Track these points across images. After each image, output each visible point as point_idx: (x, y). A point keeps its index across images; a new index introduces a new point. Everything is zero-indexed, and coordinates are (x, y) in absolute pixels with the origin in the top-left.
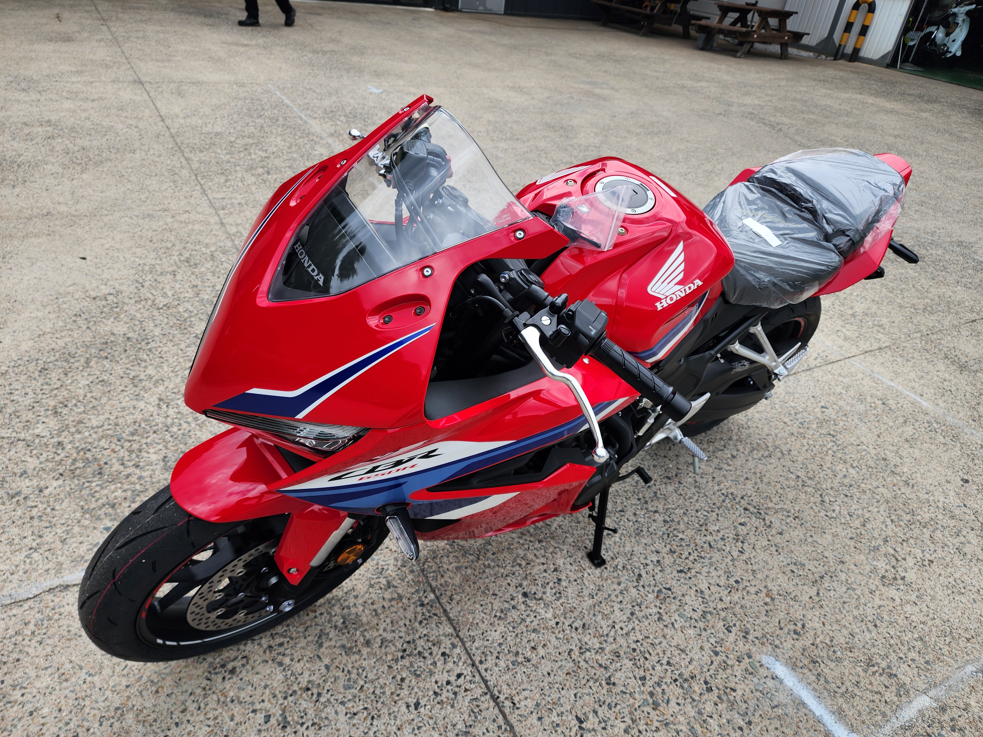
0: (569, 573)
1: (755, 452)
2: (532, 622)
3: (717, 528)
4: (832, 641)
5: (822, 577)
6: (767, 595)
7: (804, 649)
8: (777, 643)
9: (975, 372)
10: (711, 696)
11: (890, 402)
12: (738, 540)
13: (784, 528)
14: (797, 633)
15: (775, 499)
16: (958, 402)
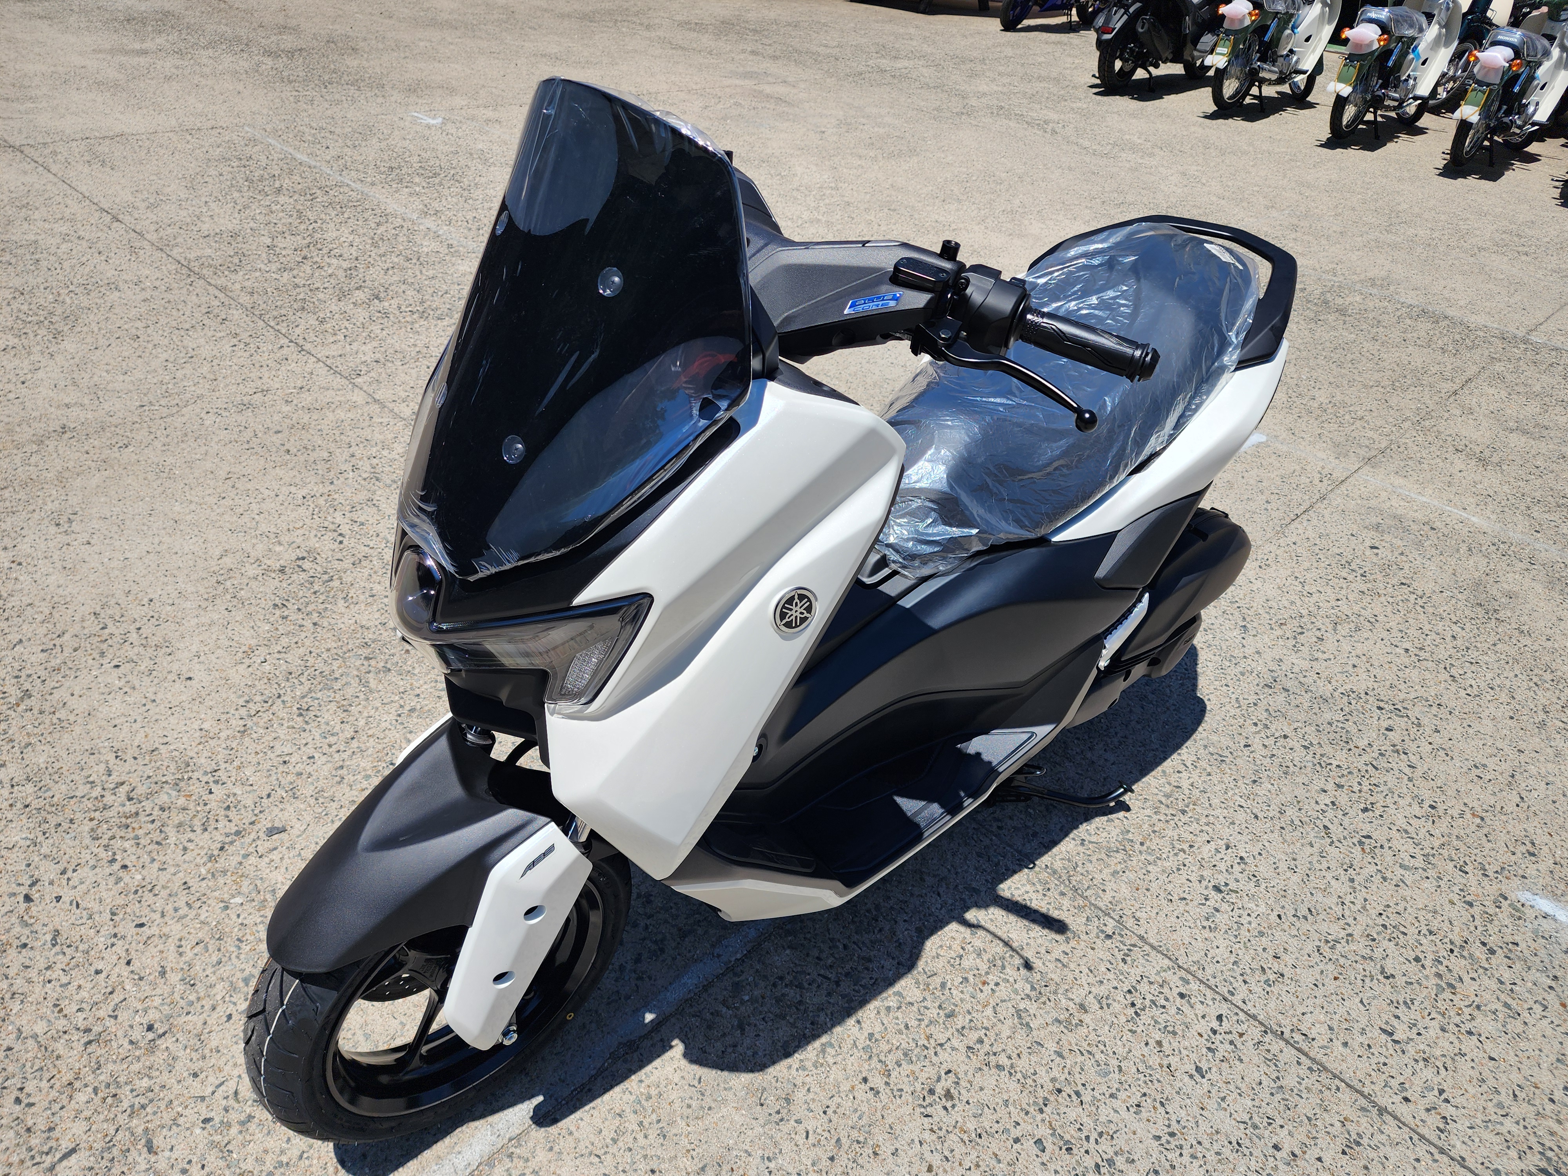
5: (1513, 776)
6: (1473, 815)
7: (1551, 872)
8: (1520, 872)
9: (1499, 464)
10: (1499, 958)
11: (1438, 524)
12: (1397, 752)
13: (1435, 722)
14: (1533, 855)
15: (1402, 687)
16: (1506, 509)
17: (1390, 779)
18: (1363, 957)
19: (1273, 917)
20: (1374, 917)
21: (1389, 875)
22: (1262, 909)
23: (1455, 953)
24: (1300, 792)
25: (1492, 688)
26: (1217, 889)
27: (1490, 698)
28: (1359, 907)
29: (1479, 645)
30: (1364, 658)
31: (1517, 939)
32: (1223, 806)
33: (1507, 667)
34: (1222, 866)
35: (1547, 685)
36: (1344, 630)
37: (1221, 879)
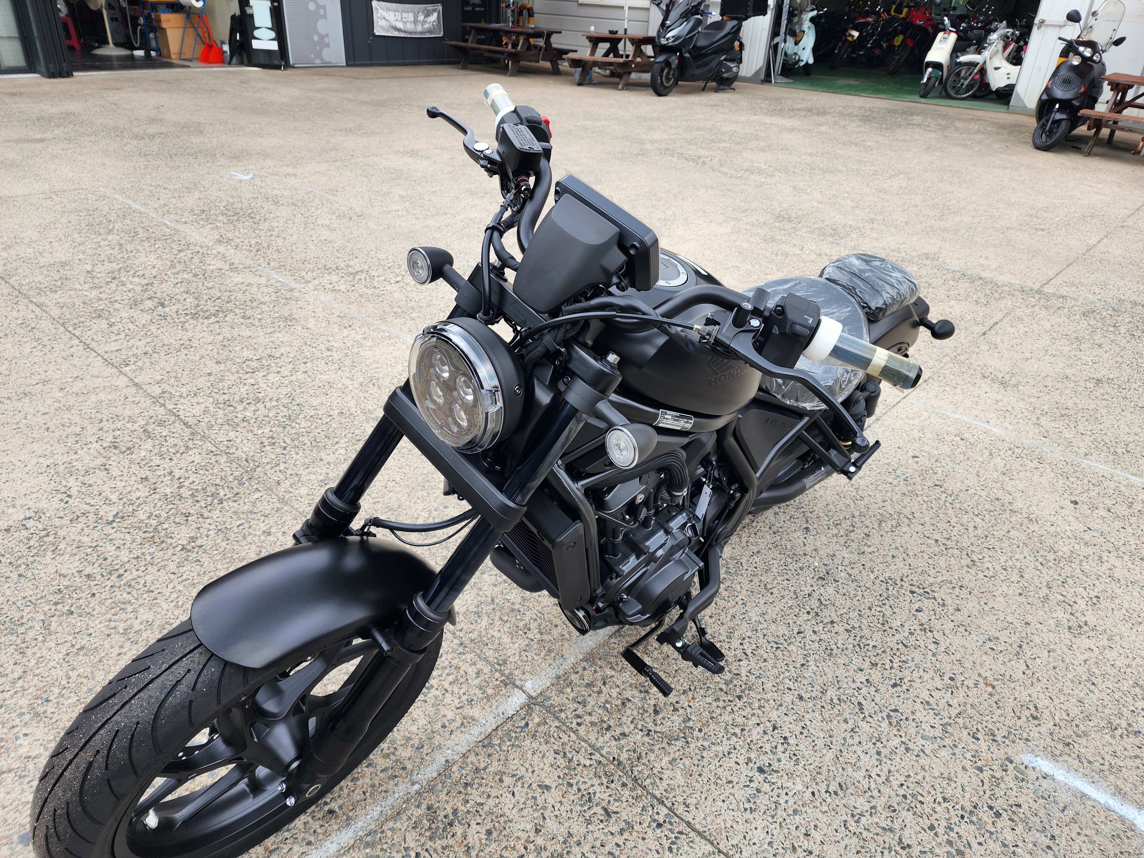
0: (791, 726)
1: (883, 524)
2: (787, 802)
3: (899, 623)
4: (1068, 715)
5: (1020, 647)
6: (986, 684)
7: (1051, 734)
8: (1025, 735)
9: (1016, 386)
10: (1004, 822)
11: (966, 436)
12: (925, 630)
13: (957, 602)
14: (1035, 718)
15: (932, 572)
16: (1021, 421)
17: (917, 655)
18: (884, 829)
19: (808, 795)
20: (896, 787)
21: (911, 746)
22: (799, 787)
23: (966, 819)
24: (841, 672)
25: (1005, 569)
26: (761, 770)
27: (1002, 578)
28: (883, 778)
29: (995, 533)
30: (901, 549)
31: (1021, 800)
32: (774, 689)
33: (1017, 550)
34: (767, 747)
35: (1051, 564)
36: (887, 526)
37: (765, 760)
